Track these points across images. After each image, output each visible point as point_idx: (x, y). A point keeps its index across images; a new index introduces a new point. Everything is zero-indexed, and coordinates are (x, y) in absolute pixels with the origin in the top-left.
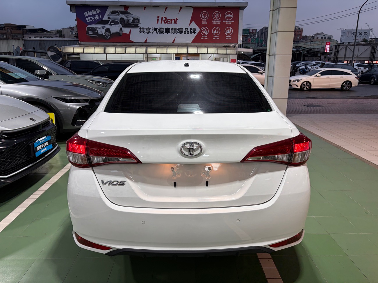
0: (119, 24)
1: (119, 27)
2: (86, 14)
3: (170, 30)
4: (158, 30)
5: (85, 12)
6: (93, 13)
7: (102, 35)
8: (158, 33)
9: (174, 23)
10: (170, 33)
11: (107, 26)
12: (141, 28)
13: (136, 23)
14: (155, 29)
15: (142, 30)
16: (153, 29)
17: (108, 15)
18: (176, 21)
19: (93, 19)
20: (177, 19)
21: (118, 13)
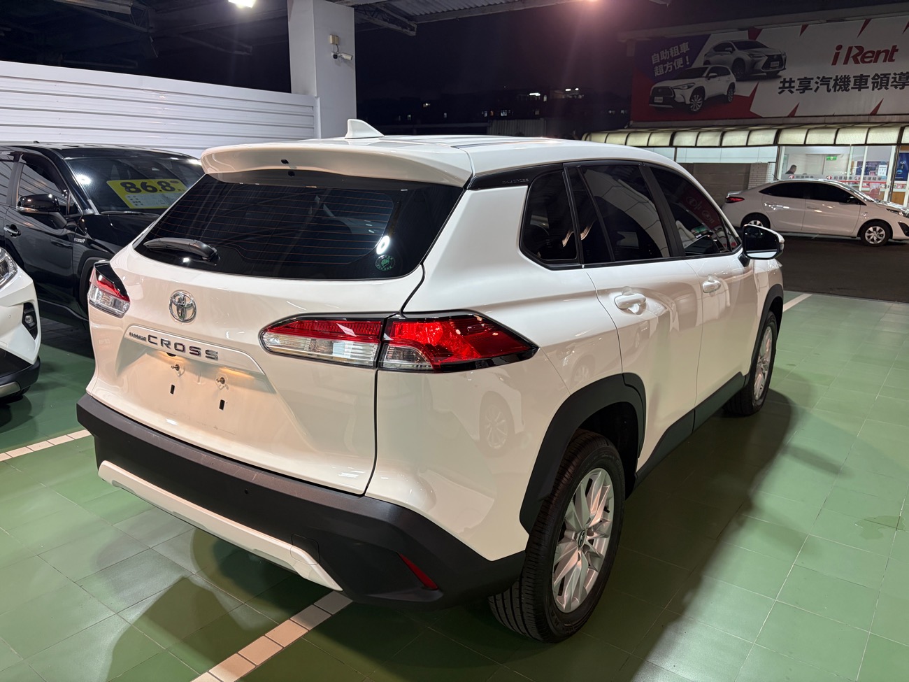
0: (729, 74)
1: (727, 81)
2: (655, 59)
3: (870, 81)
4: (832, 83)
5: (655, 55)
6: (672, 53)
7: (684, 103)
8: (833, 90)
9: (885, 61)
10: (868, 87)
11: (699, 82)
12: (785, 79)
13: (775, 68)
14: (825, 81)
15: (787, 85)
16: (818, 81)
17: (706, 55)
18: (890, 55)
19: (669, 69)
20: (895, 49)
21: (731, 49)
